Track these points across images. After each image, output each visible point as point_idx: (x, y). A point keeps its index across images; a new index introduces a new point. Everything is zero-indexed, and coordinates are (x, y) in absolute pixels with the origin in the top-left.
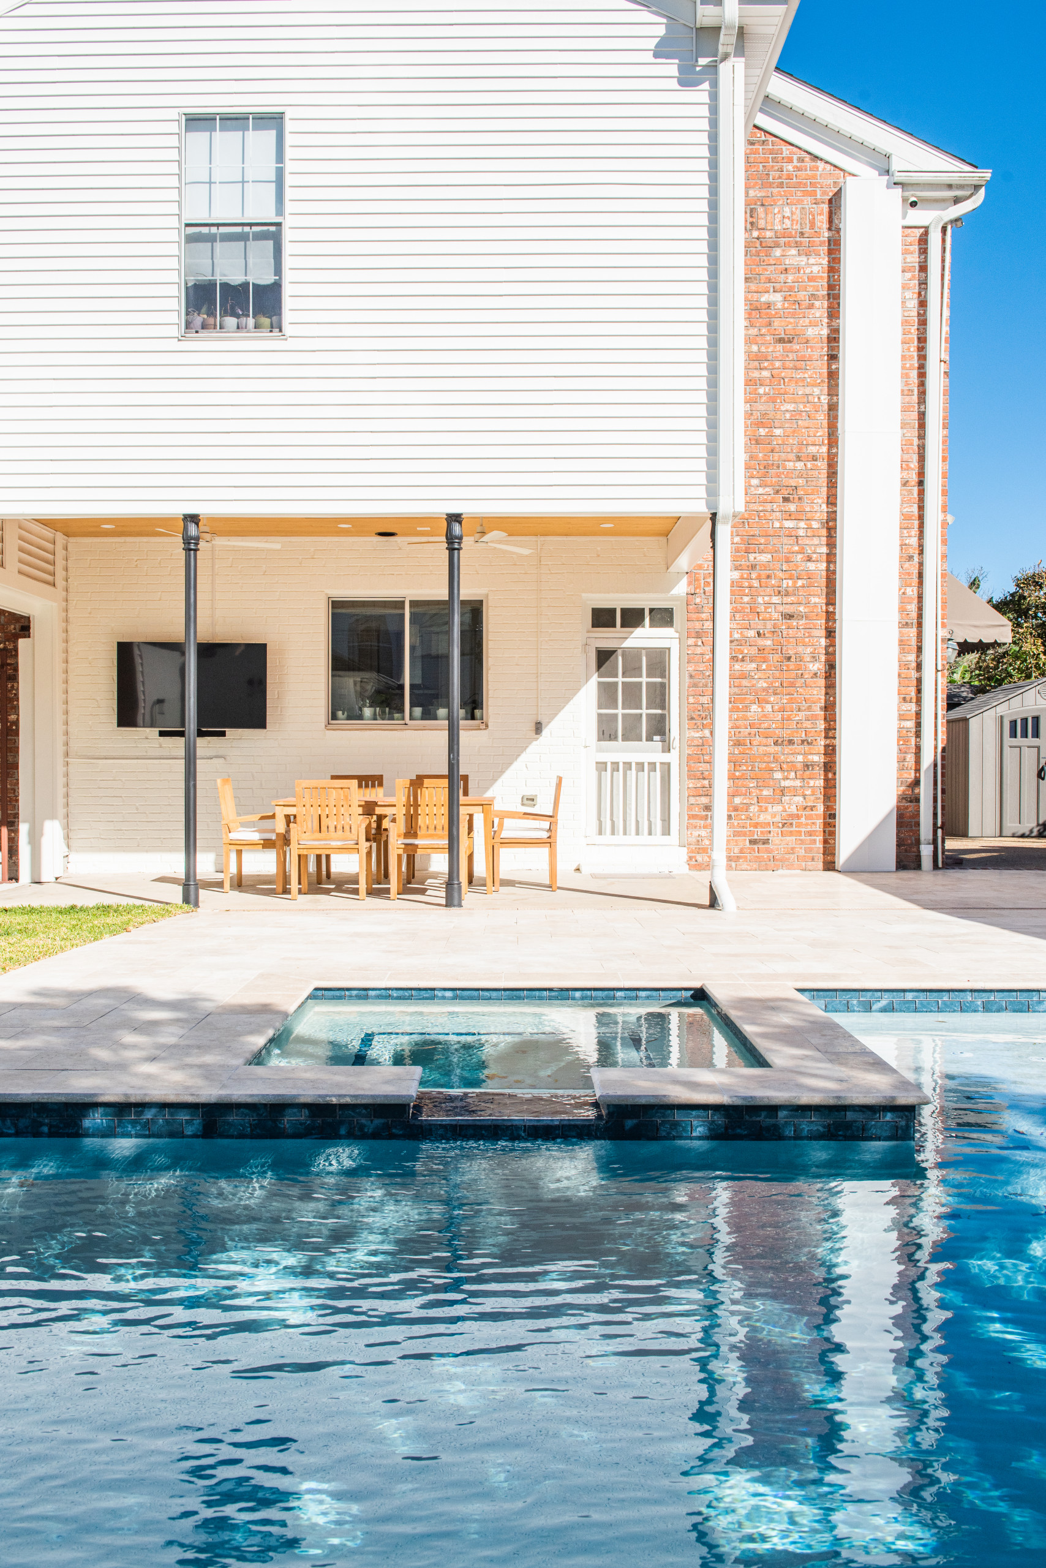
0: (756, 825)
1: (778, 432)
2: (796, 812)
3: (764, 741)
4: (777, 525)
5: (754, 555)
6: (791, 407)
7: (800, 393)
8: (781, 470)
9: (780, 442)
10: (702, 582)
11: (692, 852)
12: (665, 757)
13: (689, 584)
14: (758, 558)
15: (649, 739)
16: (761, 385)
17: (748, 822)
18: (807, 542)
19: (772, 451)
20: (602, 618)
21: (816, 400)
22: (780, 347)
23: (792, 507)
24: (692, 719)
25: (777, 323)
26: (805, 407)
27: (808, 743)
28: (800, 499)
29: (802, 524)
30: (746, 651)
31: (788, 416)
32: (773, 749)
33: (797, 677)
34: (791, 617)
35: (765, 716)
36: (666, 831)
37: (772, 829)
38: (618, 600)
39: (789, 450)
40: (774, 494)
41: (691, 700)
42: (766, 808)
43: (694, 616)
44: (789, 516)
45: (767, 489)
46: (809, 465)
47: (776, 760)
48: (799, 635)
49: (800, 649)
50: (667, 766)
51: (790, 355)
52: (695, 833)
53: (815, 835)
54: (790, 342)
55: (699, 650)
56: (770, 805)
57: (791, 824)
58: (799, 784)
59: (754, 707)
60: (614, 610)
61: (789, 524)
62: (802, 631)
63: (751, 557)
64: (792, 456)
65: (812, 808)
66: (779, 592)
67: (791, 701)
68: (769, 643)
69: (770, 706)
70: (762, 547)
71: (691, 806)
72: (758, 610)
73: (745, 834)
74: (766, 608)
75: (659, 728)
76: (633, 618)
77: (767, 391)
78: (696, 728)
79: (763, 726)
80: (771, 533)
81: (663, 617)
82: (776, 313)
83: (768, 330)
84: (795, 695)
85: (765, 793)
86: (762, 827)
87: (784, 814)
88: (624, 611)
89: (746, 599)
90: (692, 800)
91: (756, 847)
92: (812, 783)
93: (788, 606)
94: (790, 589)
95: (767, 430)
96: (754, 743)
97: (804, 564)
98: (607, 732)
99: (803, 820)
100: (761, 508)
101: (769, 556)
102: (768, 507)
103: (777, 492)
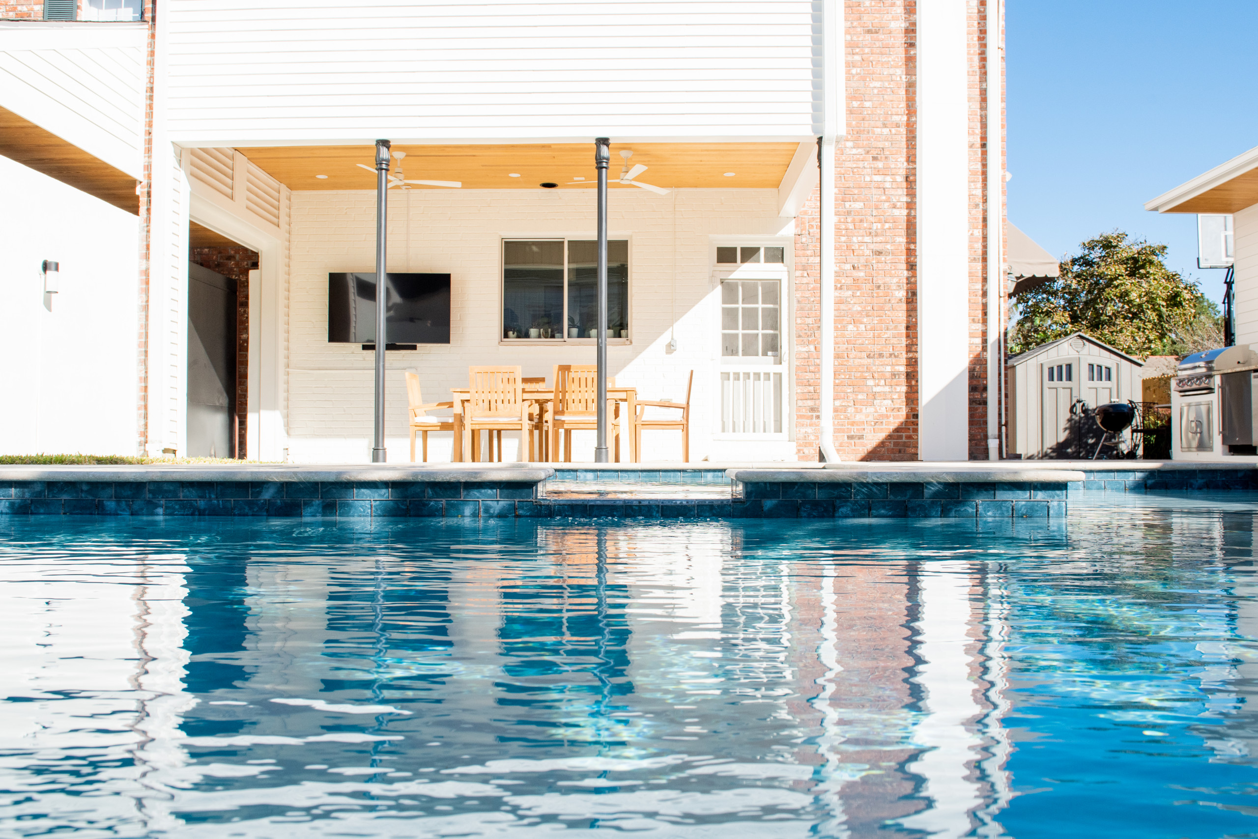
0: (853, 424)
1: (868, 104)
2: (885, 413)
3: (859, 354)
4: (868, 179)
5: (849, 203)
6: (878, 84)
7: (885, 73)
8: (871, 135)
9: (870, 112)
10: (807, 225)
11: (800, 446)
12: (778, 369)
13: (797, 226)
14: (853, 206)
15: (765, 354)
16: (853, 67)
17: (846, 421)
18: (893, 193)
19: (863, 120)
20: (726, 255)
21: (898, 79)
22: (868, 37)
23: (880, 165)
24: (800, 336)
25: (865, 18)
26: (889, 84)
27: (895, 356)
28: (886, 158)
29: (888, 178)
30: (843, 281)
31: (876, 91)
32: (866, 361)
33: (885, 302)
34: (880, 253)
35: (859, 334)
36: (779, 429)
37: (866, 427)
38: (739, 241)
39: (877, 119)
40: (865, 154)
41: (799, 321)
42: (861, 410)
43: (801, 253)
44: (878, 172)
45: (860, 150)
46: (893, 131)
47: (868, 370)
48: (887, 268)
49: (887, 279)
50: (779, 376)
51: (877, 43)
52: (803, 430)
53: (901, 432)
54: (877, 33)
55: (805, 280)
56: (864, 407)
57: (882, 423)
58: (888, 390)
59: (850, 327)
60: (735, 249)
61: (877, 178)
62: (889, 265)
63: (847, 204)
64: (879, 124)
65: (899, 410)
66: (870, 233)
67: (880, 322)
68: (862, 274)
69: (863, 326)
70: (856, 196)
71: (799, 408)
72: (853, 248)
73: (843, 431)
74: (859, 246)
75: (773, 346)
76: (749, 254)
77: (858, 71)
78: (803, 344)
79: (858, 342)
80: (863, 185)
81: (777, 255)
82: (865, 10)
83: (859, 24)
84: (884, 317)
85: (860, 397)
86: (857, 425)
87: (876, 414)
88: (743, 250)
89: (843, 239)
90: (800, 403)
91: (853, 441)
92: (898, 389)
93: (877, 245)
94: (878, 231)
95: (859, 103)
96: (851, 356)
97: (890, 210)
98: (730, 349)
99: (891, 419)
100: (854, 166)
101: (862, 204)
102: (861, 164)
103: (868, 152)
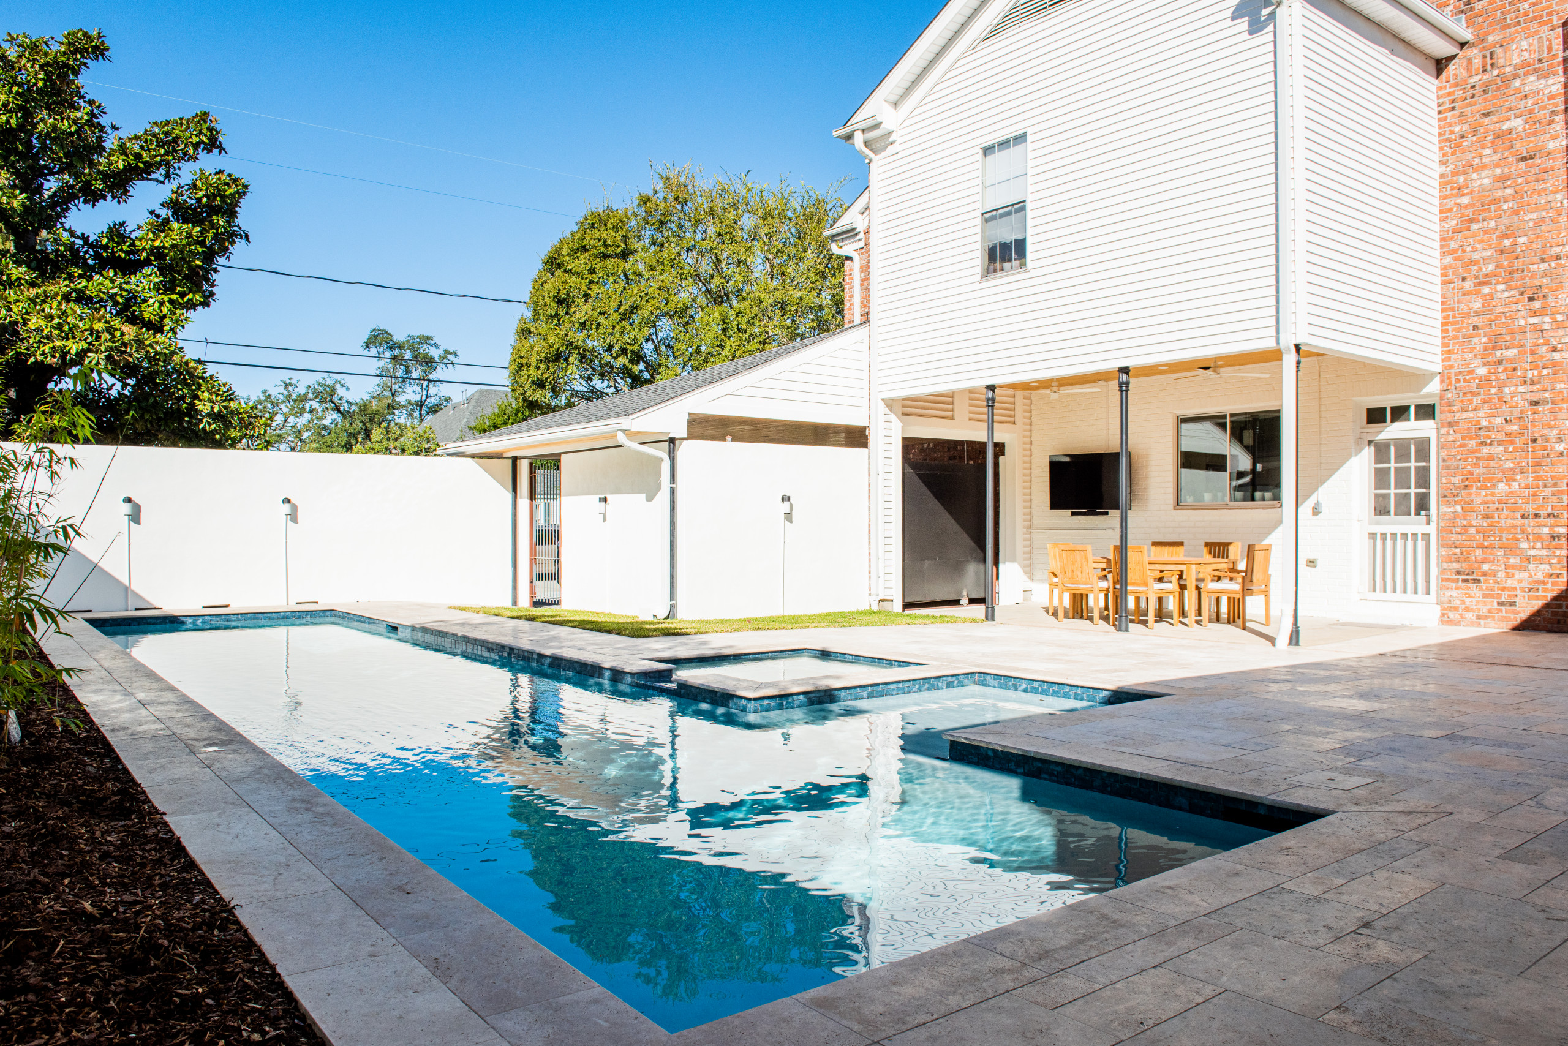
0: (1503, 589)
1: (1521, 240)
2: (1542, 579)
3: (1511, 514)
4: (1522, 322)
5: (1500, 351)
6: (1533, 216)
7: (1543, 202)
8: (1525, 273)
9: (1524, 248)
10: (1453, 380)
11: (1445, 609)
12: (1426, 529)
13: (1442, 382)
14: (1504, 354)
15: (1418, 513)
16: (1505, 202)
17: (1496, 586)
18: (1552, 334)
19: (1517, 258)
20: (1376, 416)
21: (1559, 205)
22: (1522, 165)
23: (1537, 305)
24: (1445, 496)
25: (1518, 145)
26: (1548, 213)
27: (1554, 516)
28: (1544, 296)
29: (1547, 319)
30: (1493, 436)
31: (1531, 224)
32: (1520, 522)
33: (1544, 457)
34: (1537, 403)
35: (1512, 493)
36: (1428, 593)
37: (1518, 592)
38: (1388, 401)
39: (1533, 254)
40: (1520, 295)
41: (1444, 480)
42: (1513, 575)
43: (1447, 409)
44: (1534, 313)
45: (1513, 292)
46: (1553, 265)
47: (1523, 531)
48: (1545, 418)
49: (1546, 431)
50: (1426, 537)
51: (1532, 170)
52: (1448, 594)
53: (1561, 600)
54: (1531, 158)
55: (1451, 438)
56: (1517, 572)
57: (1537, 589)
58: (1545, 554)
59: (1501, 485)
60: (1384, 409)
61: (1534, 320)
62: (1548, 415)
63: (1498, 353)
64: (1537, 259)
65: (1558, 576)
66: (1525, 382)
67: (1536, 479)
68: (1515, 428)
69: (1517, 483)
70: (1508, 343)
71: (1443, 571)
72: (1505, 399)
73: (1492, 596)
74: (1512, 397)
75: (1423, 505)
76: (1400, 413)
77: (1511, 206)
78: (1448, 503)
79: (1510, 501)
80: (1517, 330)
81: (1426, 411)
82: (1518, 136)
83: (1511, 153)
84: (1541, 473)
85: (1512, 560)
86: (1509, 591)
87: (1531, 580)
88: (1393, 409)
89: (1493, 391)
90: (1445, 566)
91: (1503, 608)
92: (1558, 552)
93: (1533, 394)
94: (1534, 379)
95: (1511, 240)
96: (1502, 516)
97: (1549, 354)
98: (1381, 510)
99: (1549, 586)
100: (1507, 310)
101: (1515, 351)
102: (1514, 308)
103: (1522, 293)
